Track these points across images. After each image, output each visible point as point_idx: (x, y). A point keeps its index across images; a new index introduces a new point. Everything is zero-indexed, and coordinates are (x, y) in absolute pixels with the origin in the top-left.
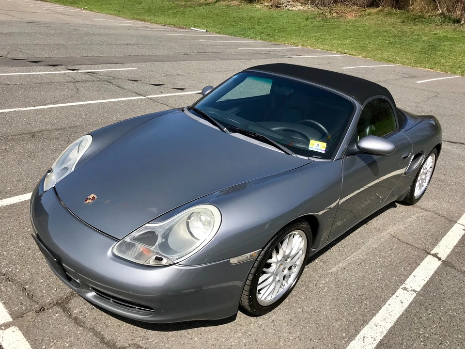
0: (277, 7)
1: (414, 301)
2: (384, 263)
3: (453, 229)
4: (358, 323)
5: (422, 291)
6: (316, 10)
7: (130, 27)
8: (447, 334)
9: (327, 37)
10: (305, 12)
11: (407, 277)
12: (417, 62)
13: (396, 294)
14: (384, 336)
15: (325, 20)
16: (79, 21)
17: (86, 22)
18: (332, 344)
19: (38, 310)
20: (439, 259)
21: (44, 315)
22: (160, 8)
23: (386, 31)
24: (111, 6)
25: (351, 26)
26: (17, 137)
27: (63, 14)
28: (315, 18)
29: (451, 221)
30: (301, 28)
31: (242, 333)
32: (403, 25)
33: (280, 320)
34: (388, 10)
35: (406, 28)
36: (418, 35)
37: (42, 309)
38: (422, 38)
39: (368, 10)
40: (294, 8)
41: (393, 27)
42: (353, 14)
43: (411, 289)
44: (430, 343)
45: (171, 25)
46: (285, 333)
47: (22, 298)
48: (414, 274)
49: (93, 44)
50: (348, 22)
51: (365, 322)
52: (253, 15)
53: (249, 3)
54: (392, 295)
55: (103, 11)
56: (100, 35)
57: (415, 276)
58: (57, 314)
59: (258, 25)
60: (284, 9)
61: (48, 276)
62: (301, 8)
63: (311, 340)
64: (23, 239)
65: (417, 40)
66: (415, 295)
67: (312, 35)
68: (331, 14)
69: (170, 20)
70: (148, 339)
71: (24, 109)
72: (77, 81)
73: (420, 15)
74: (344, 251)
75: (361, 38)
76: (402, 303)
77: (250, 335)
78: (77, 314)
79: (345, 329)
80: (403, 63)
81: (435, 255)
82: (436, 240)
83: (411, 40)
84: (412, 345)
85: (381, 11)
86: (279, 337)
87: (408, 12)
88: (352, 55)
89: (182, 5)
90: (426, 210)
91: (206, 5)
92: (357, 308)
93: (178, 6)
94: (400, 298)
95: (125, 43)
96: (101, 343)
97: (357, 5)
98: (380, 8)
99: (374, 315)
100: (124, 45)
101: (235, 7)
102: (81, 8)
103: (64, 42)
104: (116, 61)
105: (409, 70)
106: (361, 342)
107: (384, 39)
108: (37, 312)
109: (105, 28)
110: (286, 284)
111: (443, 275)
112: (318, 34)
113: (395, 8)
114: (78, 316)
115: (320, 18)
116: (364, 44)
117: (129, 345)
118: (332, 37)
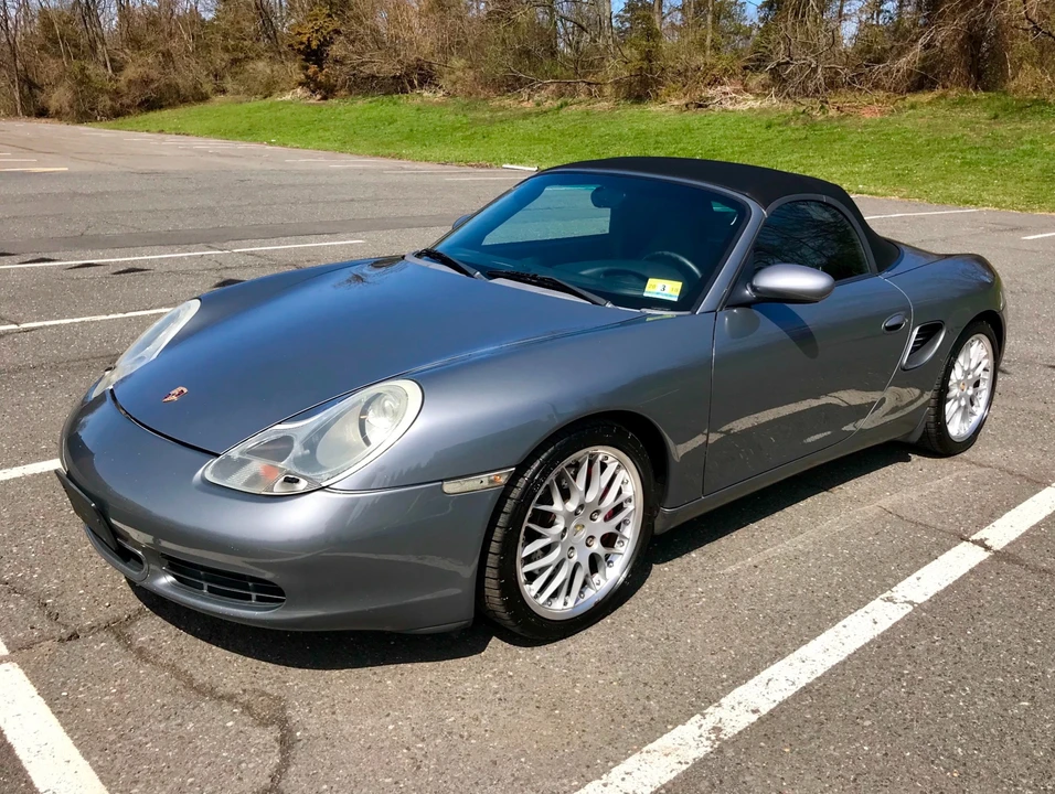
0: (700, 106)
1: (907, 620)
2: (853, 556)
3: (1037, 497)
4: (762, 656)
5: (929, 604)
6: (790, 107)
7: (365, 170)
8: (969, 676)
9: (815, 162)
10: (763, 111)
11: (898, 580)
12: (1033, 200)
13: (866, 608)
14: (817, 678)
15: (811, 124)
16: (255, 165)
17: (269, 167)
18: (692, 690)
19: (65, 637)
20: (987, 548)
21: (77, 646)
22: (435, 130)
23: (954, 139)
24: (328, 134)
25: (874, 133)
26: (77, 364)
27: (219, 155)
28: (786, 123)
29: (1036, 484)
30: (755, 146)
31: (494, 673)
32: (995, 123)
33: (584, 653)
34: (956, 95)
35: (1003, 129)
36: (1032, 142)
37: (74, 636)
38: (1042, 148)
39: (911, 98)
40: (738, 107)
41: (973, 130)
42: (876, 107)
43: (903, 599)
44: (924, 690)
45: (458, 162)
46: (591, 673)
47: (35, 618)
48: (918, 574)
49: (275, 204)
50: (865, 126)
51: (779, 655)
52: (644, 127)
53: (636, 103)
54: (856, 610)
55: (309, 144)
56: (293, 186)
57: (919, 579)
58: (103, 643)
59: (655, 149)
60: (717, 110)
61: (96, 584)
62: (756, 104)
63: (646, 684)
64: (56, 526)
65: (1031, 154)
66: (910, 608)
67: (780, 160)
68: (824, 113)
69: (457, 153)
70: (285, 682)
71: (104, 317)
72: (227, 268)
73: (1036, 100)
74: (763, 537)
75: (894, 158)
76: (876, 623)
77: (510, 676)
78: (143, 643)
79: (730, 667)
80: (997, 205)
81: (981, 543)
82: (991, 515)
83: (1015, 155)
84: (879, 693)
85: (943, 96)
86: (575, 681)
87: (1005, 93)
88: (876, 194)
89: (485, 119)
90: (981, 465)
91: (537, 115)
92: (767, 633)
93: (474, 122)
94: (874, 615)
95: (347, 198)
96: (185, 687)
97: (883, 88)
98: (939, 91)
99: (804, 643)
100: (343, 201)
101: (603, 116)
102: (262, 143)
103: (212, 204)
104: (319, 229)
105: (1014, 216)
106: (762, 688)
107: (951, 156)
108: (61, 640)
109: (308, 174)
110: (603, 581)
111: (987, 576)
112: (796, 156)
113: (976, 89)
114: (145, 646)
115: (800, 123)
116: (903, 170)
117: (244, 691)
118: (827, 159)
